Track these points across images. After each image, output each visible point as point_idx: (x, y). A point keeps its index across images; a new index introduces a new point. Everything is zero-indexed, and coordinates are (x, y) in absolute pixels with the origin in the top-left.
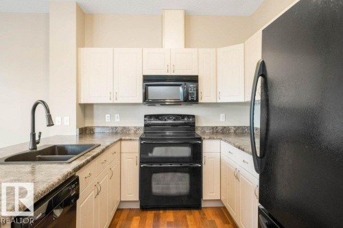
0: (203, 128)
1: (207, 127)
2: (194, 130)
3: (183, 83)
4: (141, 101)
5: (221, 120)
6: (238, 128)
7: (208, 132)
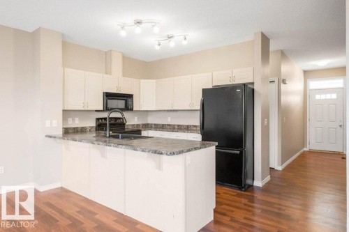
0: (128, 125)
3: (126, 98)
4: (102, 109)
5: (136, 121)
6: (143, 125)
7: (130, 128)
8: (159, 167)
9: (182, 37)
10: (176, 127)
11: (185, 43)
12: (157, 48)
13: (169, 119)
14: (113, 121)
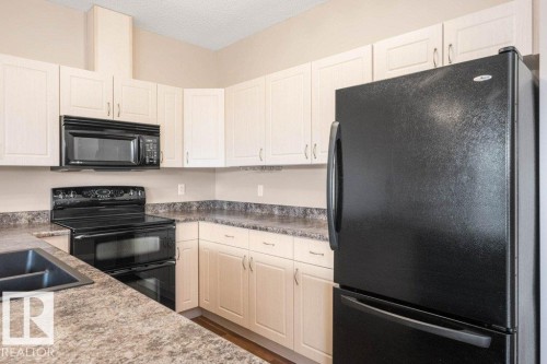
0: (154, 206)
1: (162, 205)
2: (144, 210)
3: (137, 136)
4: (56, 163)
5: (180, 193)
6: (201, 204)
7: (163, 214)
13: (261, 189)
14: (105, 197)
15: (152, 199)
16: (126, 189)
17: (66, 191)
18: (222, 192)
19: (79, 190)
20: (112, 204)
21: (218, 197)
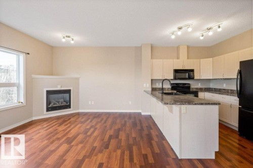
2: (190, 89)
3: (188, 72)
4: (172, 78)
5: (199, 86)
6: (205, 88)
7: (194, 90)
8: (171, 111)
9: (217, 27)
10: (230, 91)
11: (219, 30)
12: (202, 38)
13: (225, 85)
14: (181, 85)
15: (192, 87)
16: (186, 84)
17: (174, 84)
18: (212, 86)
19: (176, 84)
20: (183, 87)
21: (211, 87)
